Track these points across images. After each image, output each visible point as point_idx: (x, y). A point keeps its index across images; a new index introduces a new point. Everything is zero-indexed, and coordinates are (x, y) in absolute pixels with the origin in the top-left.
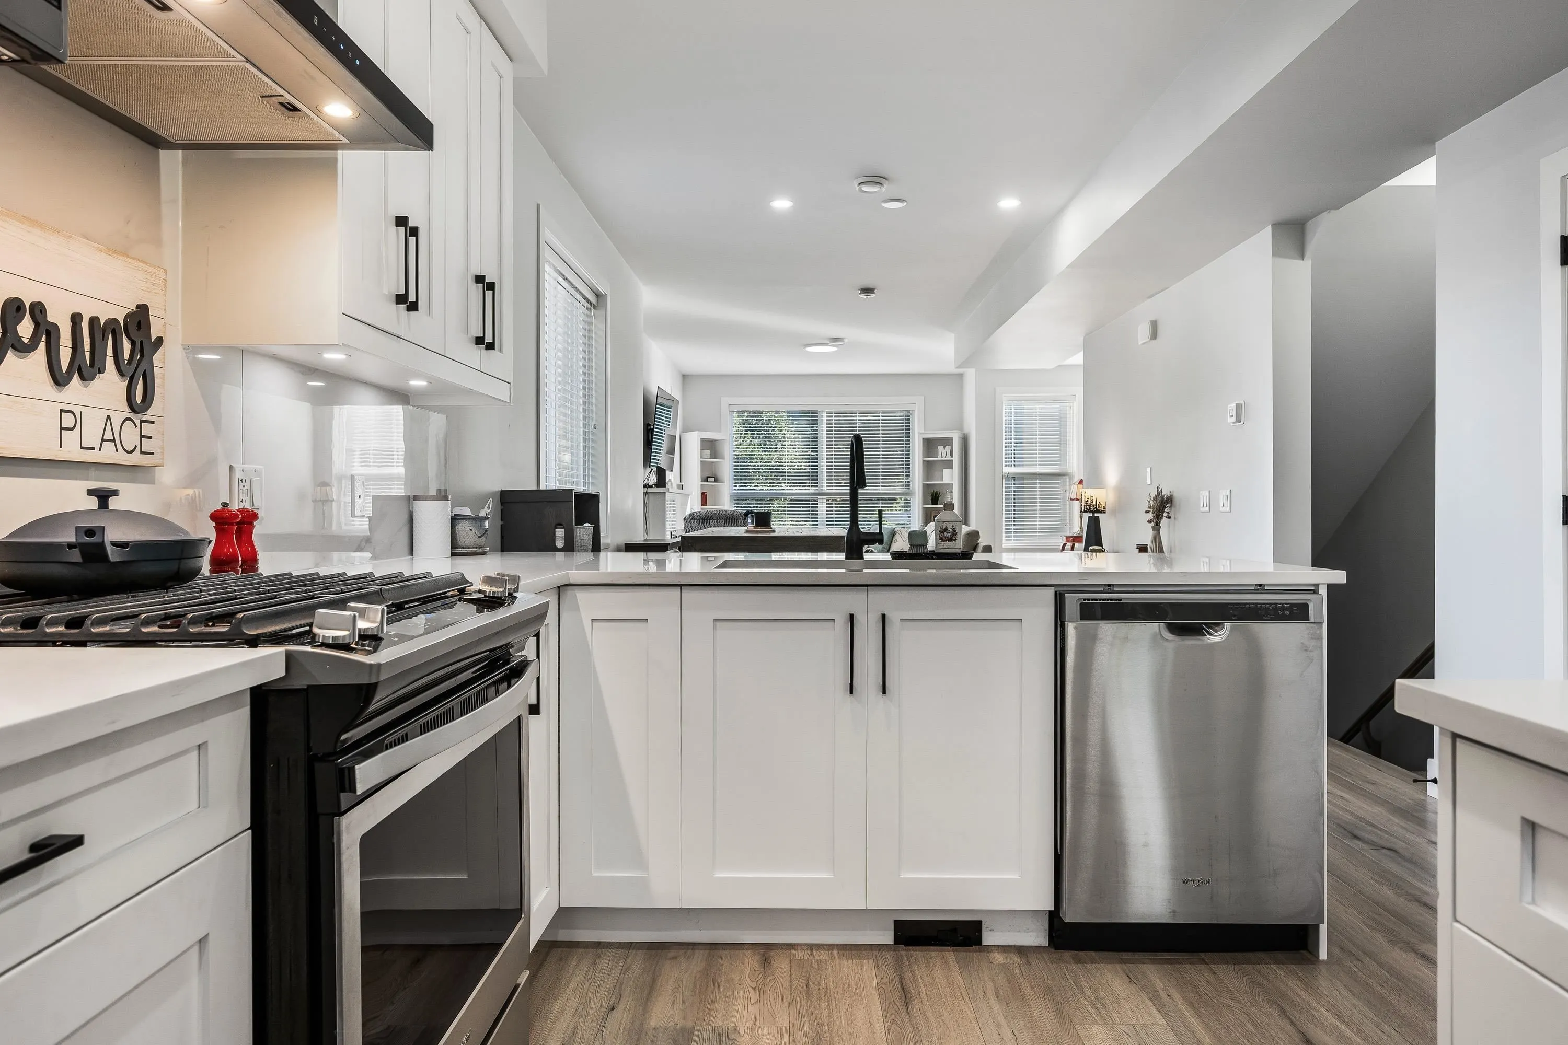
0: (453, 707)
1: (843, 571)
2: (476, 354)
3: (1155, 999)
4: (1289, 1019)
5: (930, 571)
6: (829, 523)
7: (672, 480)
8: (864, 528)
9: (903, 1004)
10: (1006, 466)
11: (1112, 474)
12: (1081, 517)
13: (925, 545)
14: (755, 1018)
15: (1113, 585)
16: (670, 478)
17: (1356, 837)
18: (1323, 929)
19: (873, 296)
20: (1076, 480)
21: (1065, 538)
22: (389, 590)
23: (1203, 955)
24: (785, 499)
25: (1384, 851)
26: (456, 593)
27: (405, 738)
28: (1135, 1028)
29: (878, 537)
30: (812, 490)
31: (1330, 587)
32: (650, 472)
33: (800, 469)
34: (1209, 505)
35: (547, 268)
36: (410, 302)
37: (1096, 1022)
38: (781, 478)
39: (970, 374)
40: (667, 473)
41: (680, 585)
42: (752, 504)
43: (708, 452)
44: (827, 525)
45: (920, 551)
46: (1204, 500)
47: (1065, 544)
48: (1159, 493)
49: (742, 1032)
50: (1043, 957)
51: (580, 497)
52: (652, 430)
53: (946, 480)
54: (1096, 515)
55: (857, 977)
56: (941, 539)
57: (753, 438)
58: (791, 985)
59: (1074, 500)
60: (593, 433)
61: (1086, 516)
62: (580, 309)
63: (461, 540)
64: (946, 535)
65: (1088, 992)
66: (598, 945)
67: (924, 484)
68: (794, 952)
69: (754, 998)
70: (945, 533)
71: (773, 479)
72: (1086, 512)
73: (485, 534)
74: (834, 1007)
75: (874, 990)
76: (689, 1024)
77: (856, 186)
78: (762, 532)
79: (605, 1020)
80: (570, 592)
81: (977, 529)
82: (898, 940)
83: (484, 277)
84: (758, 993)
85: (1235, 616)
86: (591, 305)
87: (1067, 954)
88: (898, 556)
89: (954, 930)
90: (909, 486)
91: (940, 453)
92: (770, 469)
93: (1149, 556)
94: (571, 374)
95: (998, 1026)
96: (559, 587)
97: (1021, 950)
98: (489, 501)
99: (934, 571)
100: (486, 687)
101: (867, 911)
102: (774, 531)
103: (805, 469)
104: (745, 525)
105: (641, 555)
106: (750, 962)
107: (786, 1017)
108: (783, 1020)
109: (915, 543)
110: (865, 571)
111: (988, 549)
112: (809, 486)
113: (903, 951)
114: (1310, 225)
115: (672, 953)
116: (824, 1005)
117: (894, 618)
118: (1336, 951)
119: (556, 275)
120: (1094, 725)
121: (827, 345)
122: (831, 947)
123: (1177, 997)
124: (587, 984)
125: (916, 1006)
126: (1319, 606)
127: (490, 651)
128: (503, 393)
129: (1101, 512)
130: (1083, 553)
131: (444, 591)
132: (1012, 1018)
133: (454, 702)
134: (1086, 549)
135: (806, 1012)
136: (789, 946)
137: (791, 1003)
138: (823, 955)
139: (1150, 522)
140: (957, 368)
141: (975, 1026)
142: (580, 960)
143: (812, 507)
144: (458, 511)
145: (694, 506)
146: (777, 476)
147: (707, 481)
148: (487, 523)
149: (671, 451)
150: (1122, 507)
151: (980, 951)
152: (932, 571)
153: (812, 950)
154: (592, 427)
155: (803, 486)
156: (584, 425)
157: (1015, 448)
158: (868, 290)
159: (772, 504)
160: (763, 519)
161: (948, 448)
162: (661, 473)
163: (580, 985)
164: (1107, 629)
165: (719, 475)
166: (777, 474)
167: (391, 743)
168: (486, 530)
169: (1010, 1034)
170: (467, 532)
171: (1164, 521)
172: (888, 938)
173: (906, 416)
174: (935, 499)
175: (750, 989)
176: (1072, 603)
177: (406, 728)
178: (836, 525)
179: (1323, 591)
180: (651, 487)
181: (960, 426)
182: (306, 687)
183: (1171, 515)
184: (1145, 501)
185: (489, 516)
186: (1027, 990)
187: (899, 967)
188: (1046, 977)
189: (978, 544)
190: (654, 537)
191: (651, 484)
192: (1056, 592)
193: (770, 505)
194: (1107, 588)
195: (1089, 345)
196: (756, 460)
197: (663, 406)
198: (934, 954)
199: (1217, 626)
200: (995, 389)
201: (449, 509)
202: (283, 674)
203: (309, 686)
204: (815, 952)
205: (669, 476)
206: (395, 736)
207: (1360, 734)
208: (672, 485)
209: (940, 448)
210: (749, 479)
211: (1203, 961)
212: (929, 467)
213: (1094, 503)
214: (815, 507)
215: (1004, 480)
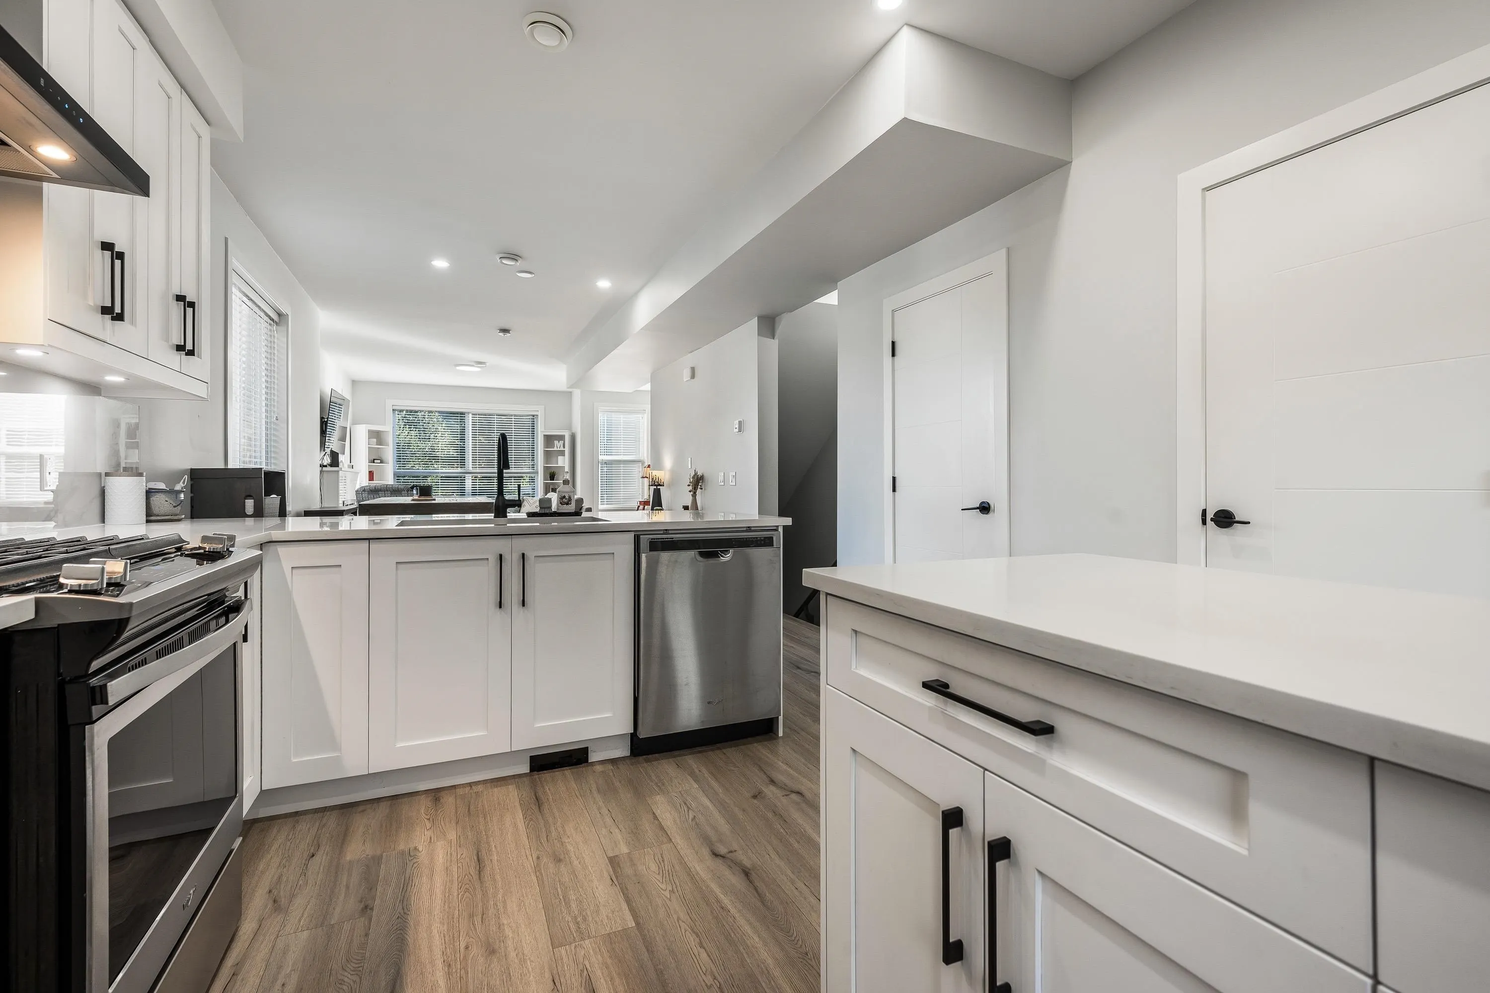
0: (182, 637)
1: (493, 525)
2: (178, 358)
3: (692, 774)
4: (763, 771)
5: (553, 524)
6: (474, 494)
7: (343, 461)
8: (507, 497)
9: (537, 807)
10: (601, 455)
11: (668, 462)
12: (649, 489)
13: (550, 507)
14: (431, 838)
15: (669, 530)
16: (342, 459)
17: (799, 668)
18: (781, 718)
19: (508, 335)
20: (646, 464)
21: (639, 503)
22: (116, 549)
23: (718, 745)
24: (437, 476)
25: (813, 674)
26: (174, 550)
27: (144, 662)
28: (681, 793)
29: (517, 503)
30: (459, 470)
31: (785, 527)
32: (324, 455)
33: (449, 455)
34: (724, 481)
35: (234, 290)
36: (116, 313)
37: (659, 794)
38: (434, 461)
39: (577, 393)
40: (340, 456)
41: (369, 539)
42: (409, 479)
43: (375, 440)
44: (472, 495)
45: (547, 511)
46: (721, 478)
47: (639, 506)
48: (696, 474)
49: (420, 849)
50: (627, 763)
51: (268, 474)
52: (327, 422)
53: (560, 464)
54: (658, 487)
55: (505, 797)
56: (561, 503)
57: (410, 431)
58: (456, 812)
59: (644, 478)
60: (275, 424)
61: (652, 488)
62: (263, 325)
63: (156, 509)
64: (564, 500)
65: (654, 778)
66: (296, 814)
67: (544, 467)
68: (458, 790)
69: (428, 825)
70: (564, 499)
71: (426, 462)
72: (652, 485)
73: (180, 504)
74: (489, 820)
75: (517, 804)
76: (378, 853)
77: (498, 259)
78: (425, 500)
79: (306, 865)
80: (272, 547)
81: (582, 497)
82: (533, 769)
83: (185, 297)
84: (432, 822)
85: (735, 545)
86: (274, 322)
87: (641, 758)
88: (531, 515)
89: (571, 756)
90: (533, 467)
91: (556, 446)
92: (425, 454)
93: (690, 513)
94: (255, 375)
95: (599, 809)
96: (261, 544)
97: (613, 761)
98: (184, 478)
99: (556, 524)
100: (209, 621)
101: (512, 753)
102: (435, 500)
103: (453, 455)
104: (412, 495)
105: (317, 520)
106: (424, 803)
107: (454, 833)
108: (452, 835)
109: (542, 506)
110: (508, 525)
111: (589, 510)
112: (456, 467)
113: (536, 775)
114: (777, 319)
115: (361, 808)
116: (481, 820)
117: (530, 555)
118: (787, 730)
119: (241, 295)
120: (657, 616)
121: (473, 366)
122: (485, 782)
123: (704, 770)
124: (289, 843)
125: (546, 807)
126: (779, 539)
127: (209, 595)
128: (201, 390)
129: (661, 486)
130: (651, 511)
131: (163, 549)
132: (608, 802)
133: (183, 633)
134: (652, 509)
135: (468, 827)
136: (454, 787)
137: (457, 823)
138: (480, 788)
139: (690, 491)
140: (568, 388)
141: (585, 811)
142: (279, 828)
143: (460, 482)
144: (152, 485)
145: (363, 481)
146: (430, 459)
147: (374, 463)
148: (182, 496)
149: (343, 439)
150: (673, 483)
151: (587, 766)
152: (555, 524)
153: (471, 787)
154: (274, 419)
155: (451, 467)
156: (267, 417)
157: (607, 443)
158: (505, 331)
159: (427, 480)
160: (425, 491)
161: (561, 442)
162: (334, 456)
163: (282, 846)
164: (665, 556)
165: (384, 458)
166: (431, 458)
167: (133, 666)
168: (182, 501)
169: (607, 812)
170: (161, 503)
171: (699, 491)
172: (525, 769)
173: (531, 419)
174: (552, 477)
175: (425, 820)
176: (645, 541)
177: (145, 654)
178: (479, 495)
179: (781, 530)
180: (326, 466)
181: (569, 427)
182: (56, 626)
183: (703, 487)
184: (687, 479)
185: (185, 490)
186: (617, 784)
187: (534, 786)
188: (628, 774)
189: (582, 507)
190: (328, 505)
191: (325, 464)
192: (635, 535)
193: (425, 481)
194: (665, 531)
195: (654, 379)
196: (413, 447)
197: (335, 404)
198: (558, 774)
199: (727, 552)
200: (593, 404)
201: (145, 484)
202: (32, 616)
203: (59, 625)
204: (473, 787)
205: (341, 458)
206: (136, 661)
207: (803, 613)
208: (343, 465)
209: (556, 442)
210: (407, 461)
211: (719, 749)
212: (548, 455)
213: (657, 480)
214: (463, 479)
215: (600, 464)
